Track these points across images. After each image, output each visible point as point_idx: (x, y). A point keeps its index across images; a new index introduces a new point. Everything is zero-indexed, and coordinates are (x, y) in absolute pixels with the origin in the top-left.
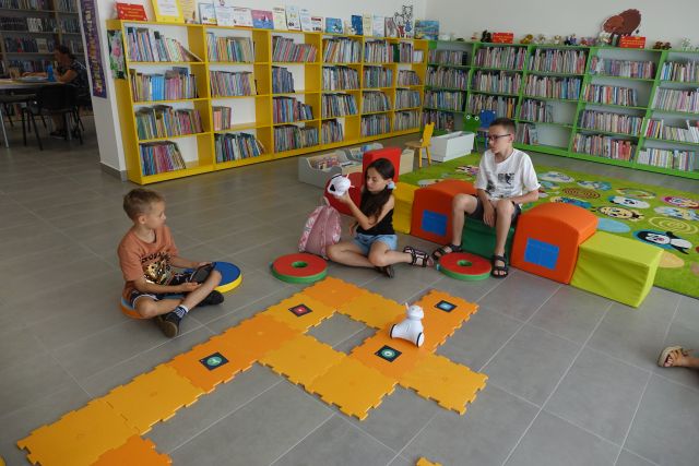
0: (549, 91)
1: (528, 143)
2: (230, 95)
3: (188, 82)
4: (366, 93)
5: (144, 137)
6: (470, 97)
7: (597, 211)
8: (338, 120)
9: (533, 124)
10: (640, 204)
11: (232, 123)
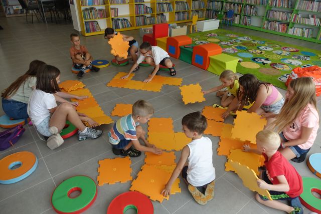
1: (246, 25)
2: (118, 3)
4: (177, 2)
5: (86, 19)
6: (224, 4)
7: (247, 51)
8: (164, 14)
9: (249, 17)
10: (269, 49)
11: (119, 14)
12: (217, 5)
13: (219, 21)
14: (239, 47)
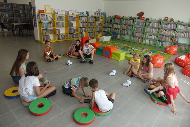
0: (127, 28)
1: (123, 39)
2: (60, 27)
3: (52, 25)
4: (89, 28)
5: (43, 34)
6: (112, 29)
7: (127, 50)
8: (83, 33)
9: (124, 35)
10: (136, 49)
11: (60, 32)
12: (108, 29)
13: (110, 37)
14: (123, 48)
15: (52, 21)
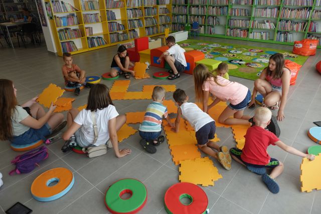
0: (217, 12)
1: (211, 34)
2: (91, 22)
3: (75, 19)
4: (146, 18)
6: (189, 17)
7: (221, 55)
8: (135, 30)
9: (212, 26)
10: (239, 52)
11: (93, 33)
12: (182, 19)
13: (187, 33)
14: (213, 53)
15: (75, 13)
